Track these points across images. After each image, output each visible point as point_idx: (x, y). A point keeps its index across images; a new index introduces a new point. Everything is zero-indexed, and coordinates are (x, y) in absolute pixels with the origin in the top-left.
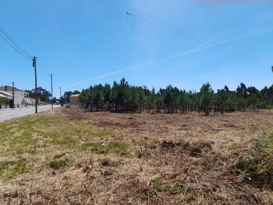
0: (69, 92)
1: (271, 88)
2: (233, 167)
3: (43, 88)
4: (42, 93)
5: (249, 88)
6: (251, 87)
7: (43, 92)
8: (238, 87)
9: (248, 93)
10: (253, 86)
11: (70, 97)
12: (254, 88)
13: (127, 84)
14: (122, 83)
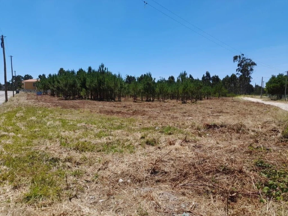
1: (231, 77)
5: (213, 76)
8: (204, 75)
9: (211, 82)
10: (216, 75)
11: (22, 83)
12: (217, 77)
13: (106, 71)
14: (100, 69)
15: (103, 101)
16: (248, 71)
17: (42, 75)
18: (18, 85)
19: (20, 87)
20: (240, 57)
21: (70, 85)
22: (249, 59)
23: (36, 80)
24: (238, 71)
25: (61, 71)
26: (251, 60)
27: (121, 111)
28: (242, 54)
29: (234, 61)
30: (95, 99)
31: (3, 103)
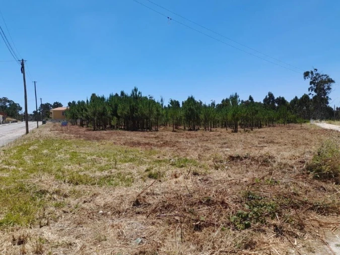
0: (46, 104)
1: (302, 99)
2: (304, 170)
3: (9, 99)
4: (8, 106)
5: (278, 98)
6: (280, 98)
7: (10, 105)
8: (266, 97)
9: (276, 105)
10: (281, 97)
11: (51, 111)
12: (283, 98)
13: (140, 95)
14: (133, 94)
15: (136, 131)
16: (324, 90)
17: (71, 102)
18: (46, 115)
19: (48, 117)
20: (312, 73)
21: (99, 114)
22: (325, 75)
23: (65, 108)
24: (311, 90)
25: (94, 96)
26: (328, 76)
27: (149, 143)
28: (315, 69)
29: (305, 79)
30: (128, 129)
31: (23, 136)
